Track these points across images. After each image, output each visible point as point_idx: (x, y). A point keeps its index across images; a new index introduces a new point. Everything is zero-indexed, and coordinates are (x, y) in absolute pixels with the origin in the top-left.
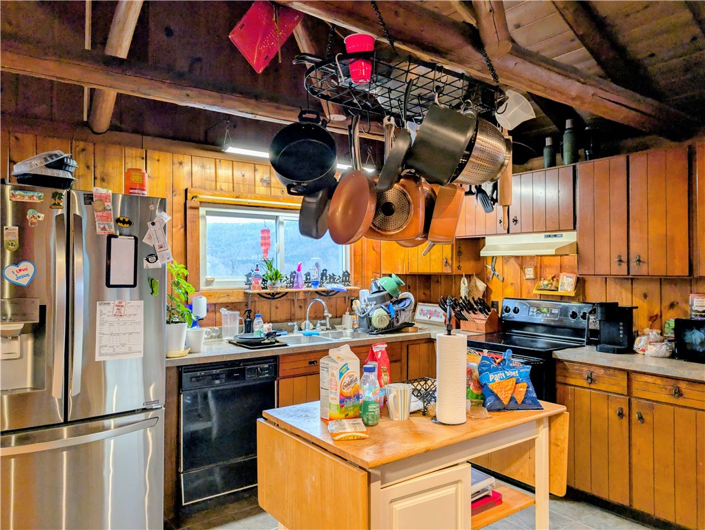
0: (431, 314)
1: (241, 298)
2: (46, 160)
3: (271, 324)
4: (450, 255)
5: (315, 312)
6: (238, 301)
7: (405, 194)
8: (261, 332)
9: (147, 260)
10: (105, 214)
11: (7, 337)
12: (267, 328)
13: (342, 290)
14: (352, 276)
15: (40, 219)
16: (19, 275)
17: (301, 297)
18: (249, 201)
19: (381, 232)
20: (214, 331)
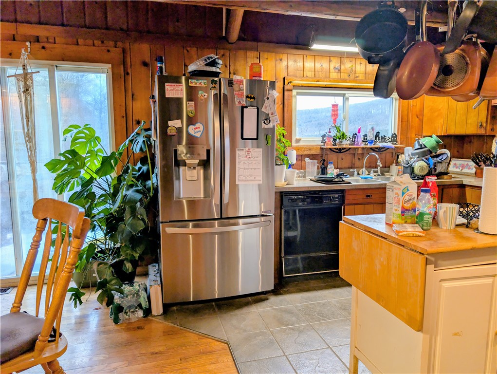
0: (463, 166)
1: (318, 152)
2: (206, 60)
3: (338, 170)
4: (485, 120)
5: (370, 163)
6: (316, 153)
7: (464, 57)
8: (332, 174)
9: (264, 122)
10: (240, 93)
11: (190, 168)
12: (336, 172)
13: (391, 147)
14: (399, 137)
15: (205, 97)
16: (196, 131)
17: (360, 152)
18: (326, 83)
19: (439, 89)
20: (301, 173)
